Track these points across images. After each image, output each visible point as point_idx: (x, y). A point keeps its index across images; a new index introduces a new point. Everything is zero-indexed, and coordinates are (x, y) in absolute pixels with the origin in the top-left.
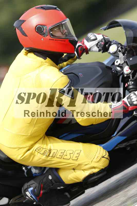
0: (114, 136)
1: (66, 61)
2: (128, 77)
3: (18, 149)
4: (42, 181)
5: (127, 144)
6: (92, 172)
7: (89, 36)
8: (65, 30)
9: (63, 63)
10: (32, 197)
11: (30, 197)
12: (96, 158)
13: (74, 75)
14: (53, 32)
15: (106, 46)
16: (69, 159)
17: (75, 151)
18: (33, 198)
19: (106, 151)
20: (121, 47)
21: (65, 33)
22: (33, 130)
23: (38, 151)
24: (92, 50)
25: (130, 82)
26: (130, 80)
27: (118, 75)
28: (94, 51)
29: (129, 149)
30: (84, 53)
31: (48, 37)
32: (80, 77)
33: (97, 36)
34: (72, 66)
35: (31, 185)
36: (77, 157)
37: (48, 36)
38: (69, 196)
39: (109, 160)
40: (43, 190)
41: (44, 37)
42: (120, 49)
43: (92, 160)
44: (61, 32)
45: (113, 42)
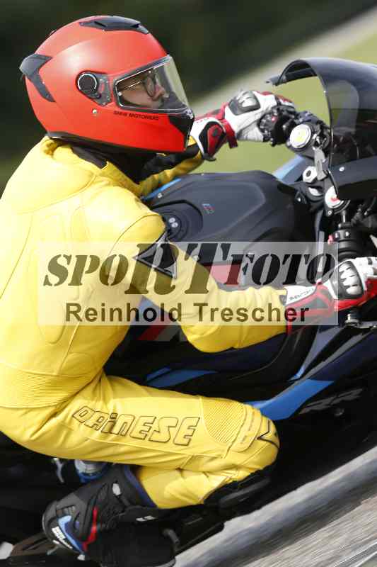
0: (296, 380)
1: (170, 166)
2: (336, 217)
3: (24, 411)
4: (94, 498)
5: (334, 399)
6: (228, 479)
7: (238, 98)
8: (159, 88)
9: (161, 173)
10: (69, 543)
11: (63, 542)
12: (239, 440)
13: (189, 206)
14: (124, 91)
15: (282, 129)
16: (166, 442)
17: (183, 421)
18: (71, 545)
19: (269, 422)
20: (318, 133)
21: (161, 95)
22: (67, 360)
23: (79, 418)
24: (245, 137)
25: (341, 232)
26: (340, 226)
27: (312, 210)
28: (250, 140)
29: (341, 414)
30: (223, 143)
31: (112, 107)
32: (206, 213)
33: (260, 98)
34: (189, 180)
35: (66, 510)
36: (189, 437)
37: (112, 103)
38: (175, 539)
39: (277, 446)
40: (97, 524)
41: (99, 105)
42: (318, 140)
43: (230, 447)
44: (148, 94)
45: (304, 116)
